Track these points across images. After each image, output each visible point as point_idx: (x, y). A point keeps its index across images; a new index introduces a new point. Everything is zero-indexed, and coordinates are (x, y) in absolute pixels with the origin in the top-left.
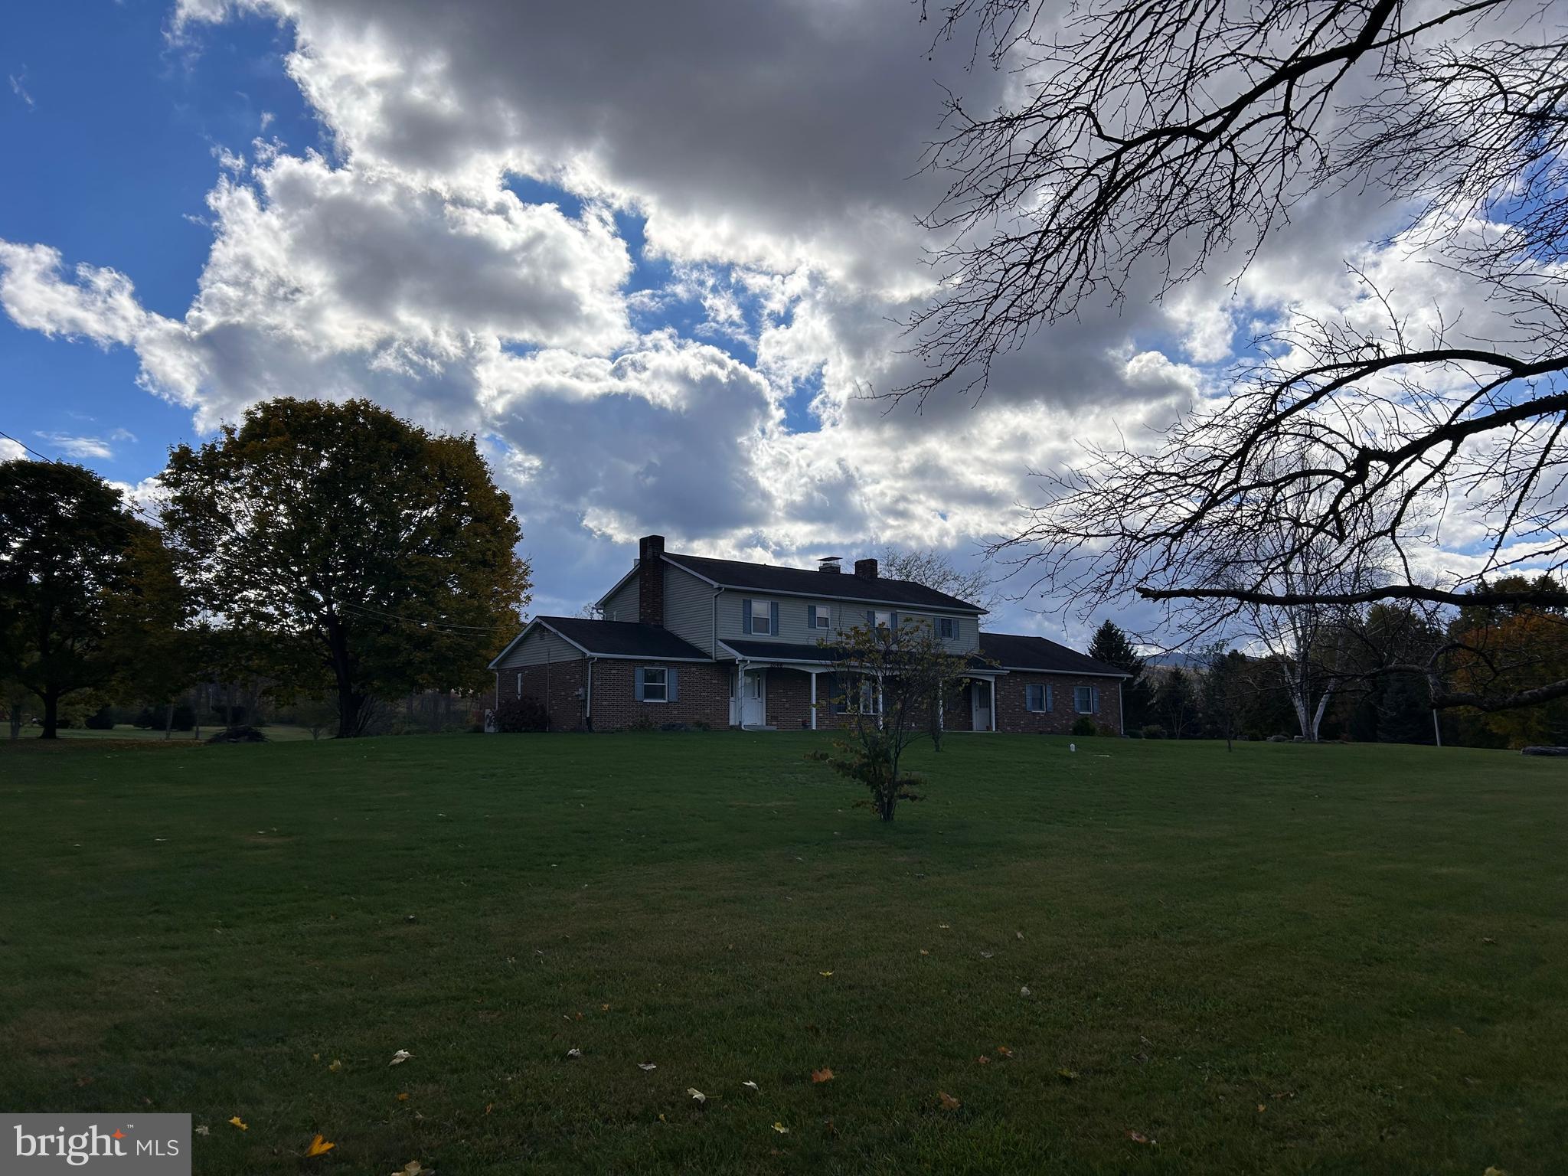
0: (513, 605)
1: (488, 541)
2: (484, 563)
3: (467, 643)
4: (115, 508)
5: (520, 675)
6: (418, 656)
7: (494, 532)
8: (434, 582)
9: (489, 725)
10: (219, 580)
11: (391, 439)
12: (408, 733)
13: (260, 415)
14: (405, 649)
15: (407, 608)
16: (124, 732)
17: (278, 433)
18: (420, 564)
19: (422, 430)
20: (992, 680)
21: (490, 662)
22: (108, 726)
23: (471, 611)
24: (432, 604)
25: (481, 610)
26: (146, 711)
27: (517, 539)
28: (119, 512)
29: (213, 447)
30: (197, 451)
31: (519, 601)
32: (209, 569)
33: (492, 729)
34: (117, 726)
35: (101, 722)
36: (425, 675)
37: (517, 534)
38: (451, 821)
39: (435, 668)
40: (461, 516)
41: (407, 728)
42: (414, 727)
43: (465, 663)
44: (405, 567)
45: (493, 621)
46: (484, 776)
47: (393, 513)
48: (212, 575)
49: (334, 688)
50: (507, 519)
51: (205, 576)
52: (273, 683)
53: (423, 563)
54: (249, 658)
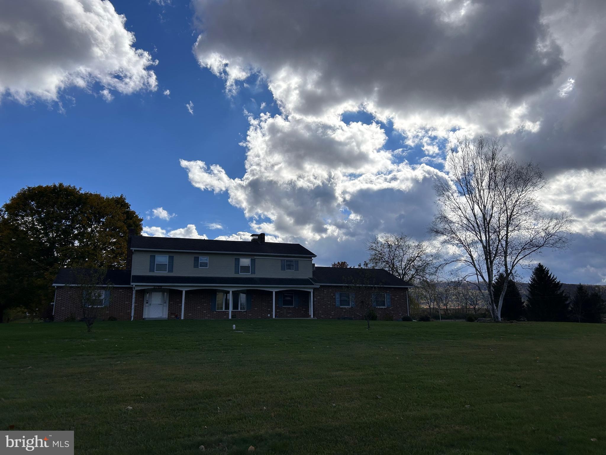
20: (312, 291)
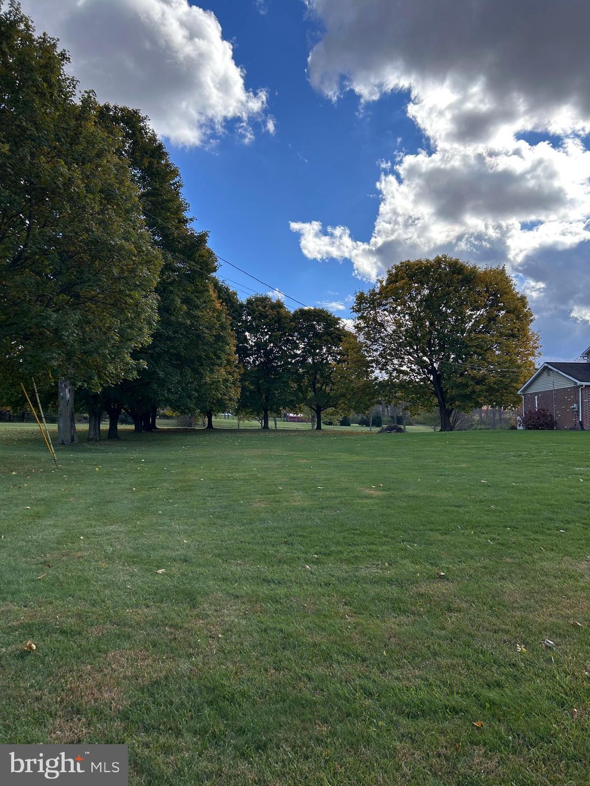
0: (531, 358)
1: (514, 323)
2: (513, 336)
3: (504, 380)
4: (338, 326)
5: (536, 397)
6: (478, 388)
7: (518, 318)
8: (485, 348)
9: (520, 426)
10: (381, 355)
11: (459, 274)
12: (480, 429)
13: (394, 271)
14: (471, 384)
15: (471, 362)
16: (355, 427)
17: (402, 278)
18: (477, 339)
19: (475, 267)
21: (518, 390)
22: (349, 425)
23: (506, 362)
24: (484, 359)
25: (512, 362)
26: (362, 418)
27: (532, 321)
28: (339, 327)
29: (374, 290)
30: (367, 294)
31: (534, 355)
32: (376, 350)
33: (521, 428)
34: (352, 425)
35: (345, 422)
36: (483, 398)
37: (532, 318)
38: (489, 486)
39: (488, 394)
40: (499, 311)
41: (480, 427)
42: (483, 426)
43: (504, 391)
44: (469, 341)
45: (519, 367)
46: (514, 456)
47: (462, 313)
48: (378, 353)
49: (437, 406)
50: (525, 310)
51: (375, 353)
52: (408, 404)
53: (479, 338)
54: (396, 392)
